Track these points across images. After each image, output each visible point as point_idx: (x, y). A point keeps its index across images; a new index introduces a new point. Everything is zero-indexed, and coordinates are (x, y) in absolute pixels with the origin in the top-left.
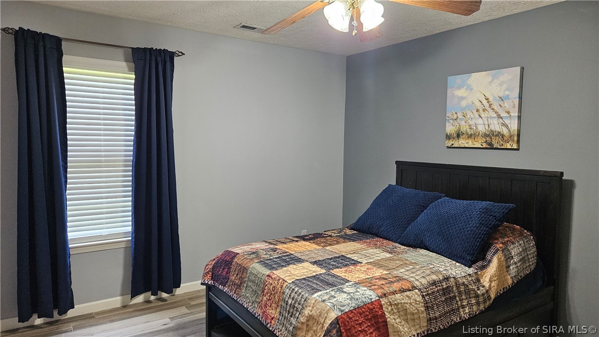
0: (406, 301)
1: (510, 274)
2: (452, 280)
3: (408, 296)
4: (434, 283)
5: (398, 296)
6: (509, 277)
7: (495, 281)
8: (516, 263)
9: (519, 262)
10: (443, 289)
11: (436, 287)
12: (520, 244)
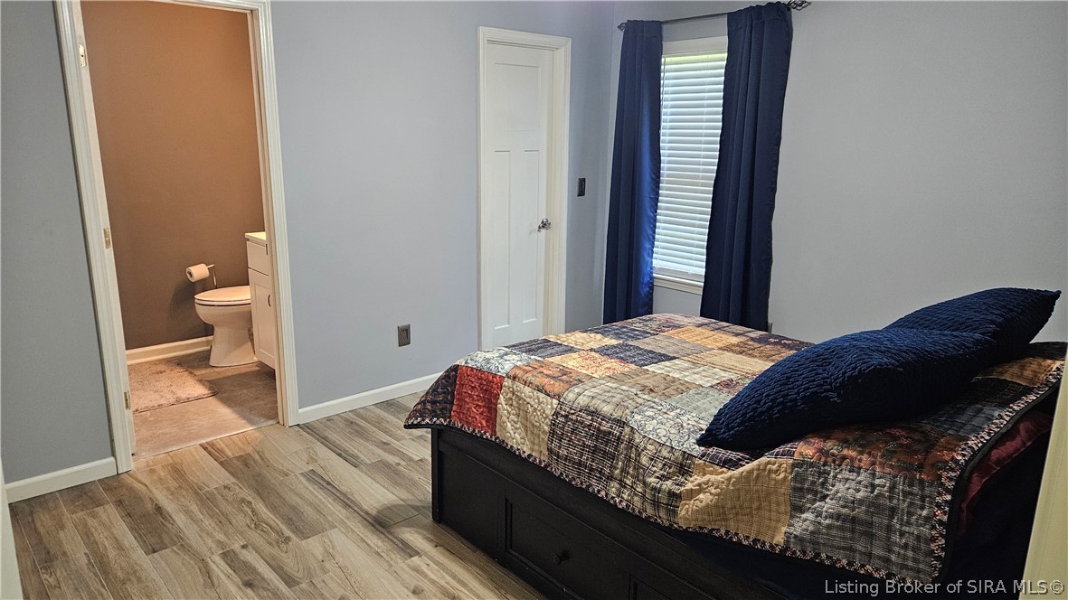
0: (532, 403)
1: (793, 525)
2: (627, 430)
3: (538, 398)
4: (594, 413)
5: (527, 390)
6: (784, 529)
7: (711, 494)
8: (819, 515)
9: (831, 516)
10: (599, 429)
11: (592, 420)
12: (873, 486)
